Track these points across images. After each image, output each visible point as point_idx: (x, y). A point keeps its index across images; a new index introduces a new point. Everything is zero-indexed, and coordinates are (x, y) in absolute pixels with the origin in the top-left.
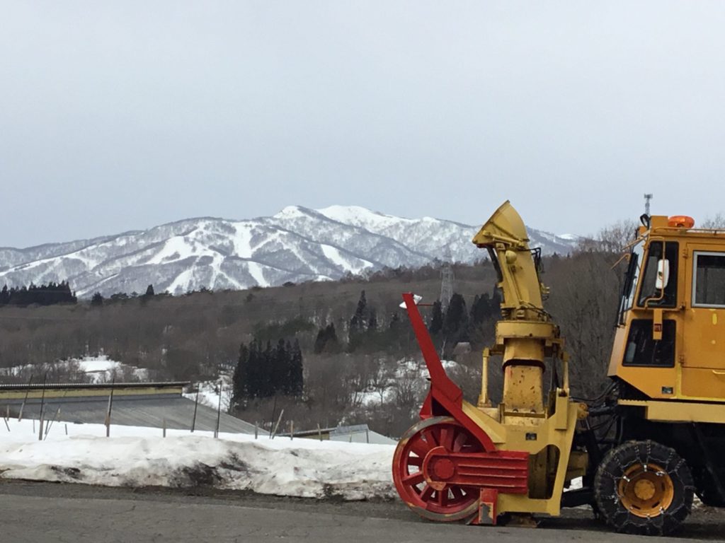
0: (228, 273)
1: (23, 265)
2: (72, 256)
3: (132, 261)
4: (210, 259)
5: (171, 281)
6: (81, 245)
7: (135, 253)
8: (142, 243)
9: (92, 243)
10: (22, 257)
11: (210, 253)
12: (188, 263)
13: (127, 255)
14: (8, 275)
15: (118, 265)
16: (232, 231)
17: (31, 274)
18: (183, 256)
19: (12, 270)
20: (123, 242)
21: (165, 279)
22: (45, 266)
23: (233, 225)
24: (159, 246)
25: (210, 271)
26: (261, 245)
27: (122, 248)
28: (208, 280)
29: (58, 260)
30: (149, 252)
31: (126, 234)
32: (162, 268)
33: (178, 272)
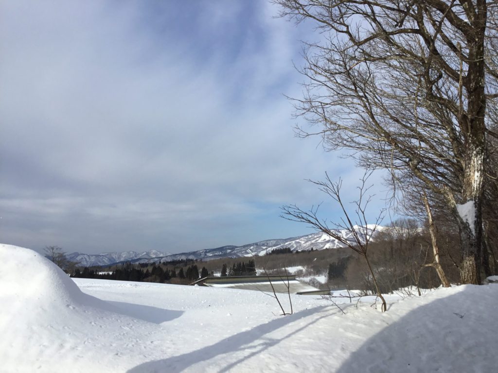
0: (340, 244)
1: (285, 243)
2: (297, 241)
3: (313, 241)
4: (334, 240)
5: (324, 246)
6: (299, 238)
7: (314, 239)
8: (316, 236)
9: (303, 237)
10: (284, 241)
11: (334, 239)
12: (328, 241)
13: (312, 240)
14: (281, 246)
15: (309, 243)
16: (341, 232)
17: (286, 246)
18: (327, 240)
19: (282, 245)
20: (310, 236)
21: (322, 246)
22: (290, 244)
23: (340, 231)
24: (320, 237)
25: (335, 244)
26: (348, 236)
27: (310, 238)
28: (334, 246)
29: (294, 242)
30: (317, 239)
31: (311, 234)
32: (321, 243)
33: (326, 244)
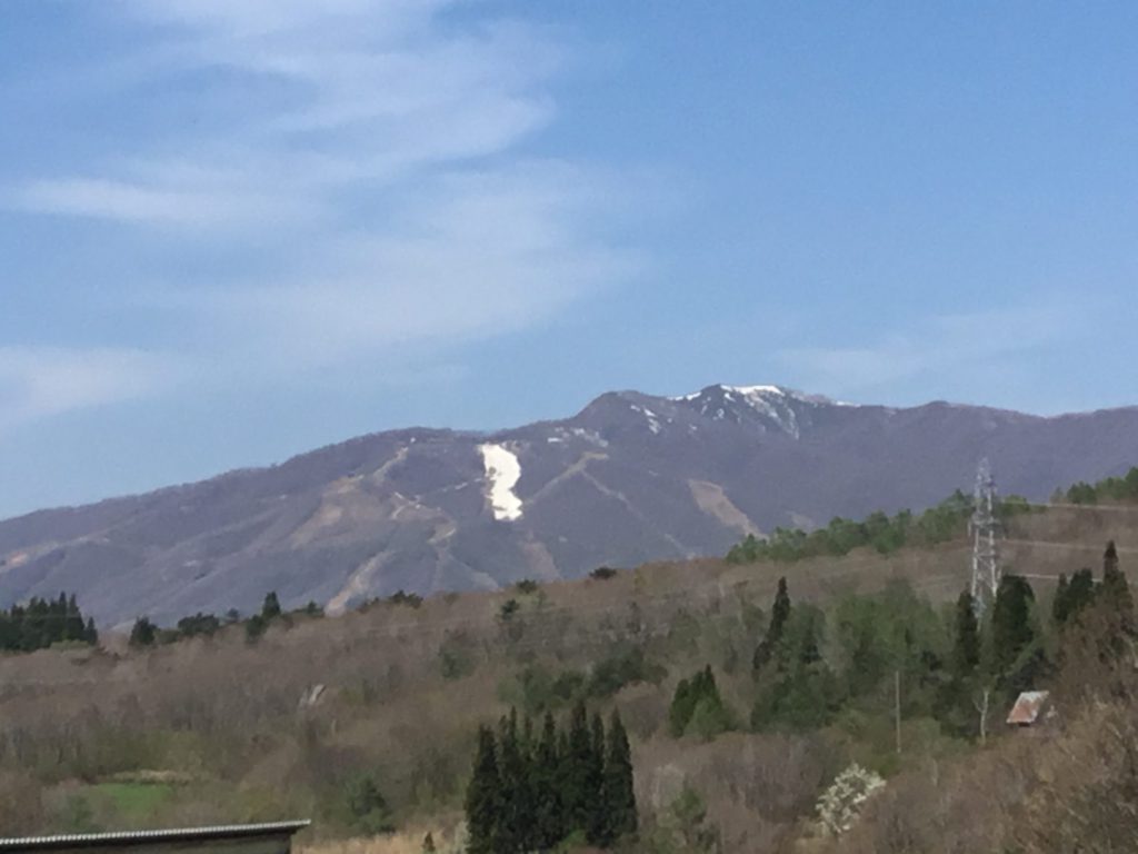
4: (428, 529)
23: (478, 449)
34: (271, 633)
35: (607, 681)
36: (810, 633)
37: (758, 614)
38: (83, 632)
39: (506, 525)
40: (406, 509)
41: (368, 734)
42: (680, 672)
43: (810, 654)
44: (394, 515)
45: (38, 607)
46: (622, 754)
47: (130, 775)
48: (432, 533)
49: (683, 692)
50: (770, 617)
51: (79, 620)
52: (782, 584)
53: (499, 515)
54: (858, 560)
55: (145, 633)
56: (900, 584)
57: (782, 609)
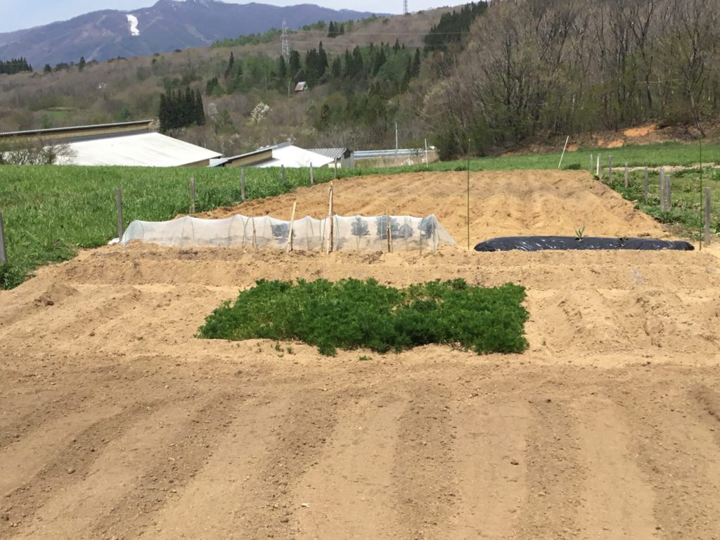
34: (85, 68)
35: (187, 81)
36: (240, 67)
37: (225, 62)
38: (29, 69)
39: (135, 37)
40: (107, 33)
41: (123, 96)
42: (206, 79)
43: (240, 73)
44: (103, 35)
45: (15, 62)
46: (200, 100)
47: (52, 108)
48: (114, 40)
49: (209, 83)
50: (228, 63)
51: (27, 65)
52: (232, 53)
53: (133, 34)
54: (248, 47)
55: (48, 69)
56: (260, 53)
57: (232, 60)
